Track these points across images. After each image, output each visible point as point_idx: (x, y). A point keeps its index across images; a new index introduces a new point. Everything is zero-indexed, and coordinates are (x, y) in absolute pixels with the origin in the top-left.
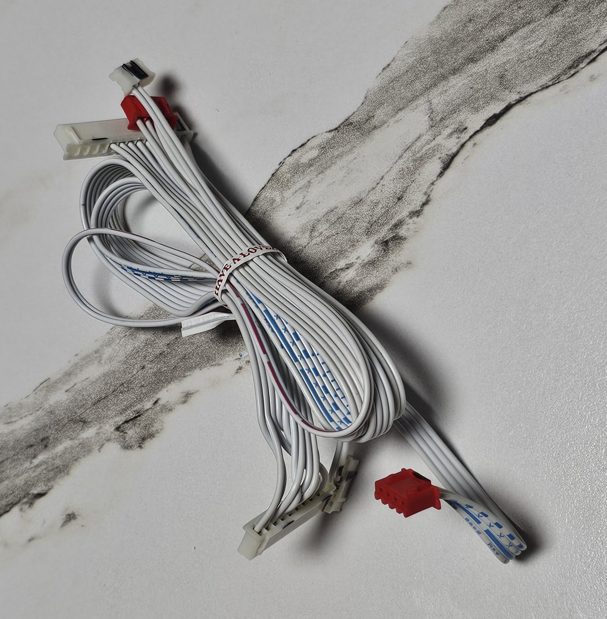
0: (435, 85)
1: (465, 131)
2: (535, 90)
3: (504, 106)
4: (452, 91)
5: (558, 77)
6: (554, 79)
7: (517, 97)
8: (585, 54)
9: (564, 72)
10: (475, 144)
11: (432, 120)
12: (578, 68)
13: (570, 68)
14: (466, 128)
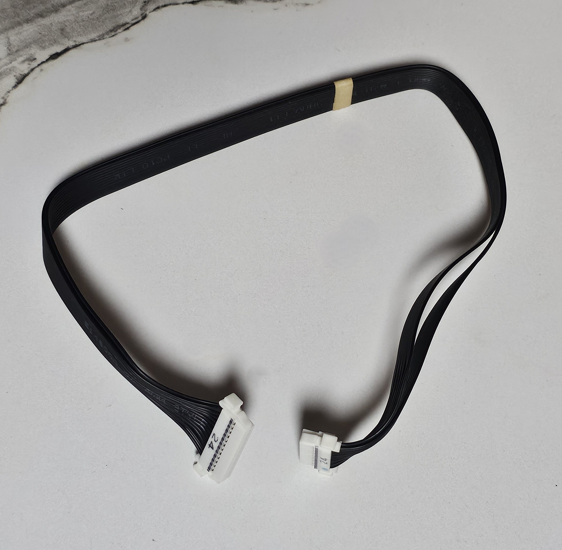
0: (13, 28)
1: (35, 60)
2: (86, 42)
3: (64, 49)
4: (25, 33)
5: (103, 35)
6: (99, 36)
7: (74, 44)
8: (121, 24)
9: (107, 33)
10: (42, 70)
11: (10, 50)
12: (117, 32)
13: (111, 31)
14: (35, 59)
